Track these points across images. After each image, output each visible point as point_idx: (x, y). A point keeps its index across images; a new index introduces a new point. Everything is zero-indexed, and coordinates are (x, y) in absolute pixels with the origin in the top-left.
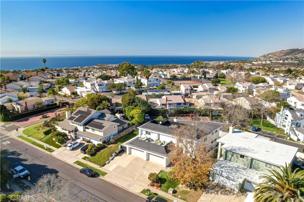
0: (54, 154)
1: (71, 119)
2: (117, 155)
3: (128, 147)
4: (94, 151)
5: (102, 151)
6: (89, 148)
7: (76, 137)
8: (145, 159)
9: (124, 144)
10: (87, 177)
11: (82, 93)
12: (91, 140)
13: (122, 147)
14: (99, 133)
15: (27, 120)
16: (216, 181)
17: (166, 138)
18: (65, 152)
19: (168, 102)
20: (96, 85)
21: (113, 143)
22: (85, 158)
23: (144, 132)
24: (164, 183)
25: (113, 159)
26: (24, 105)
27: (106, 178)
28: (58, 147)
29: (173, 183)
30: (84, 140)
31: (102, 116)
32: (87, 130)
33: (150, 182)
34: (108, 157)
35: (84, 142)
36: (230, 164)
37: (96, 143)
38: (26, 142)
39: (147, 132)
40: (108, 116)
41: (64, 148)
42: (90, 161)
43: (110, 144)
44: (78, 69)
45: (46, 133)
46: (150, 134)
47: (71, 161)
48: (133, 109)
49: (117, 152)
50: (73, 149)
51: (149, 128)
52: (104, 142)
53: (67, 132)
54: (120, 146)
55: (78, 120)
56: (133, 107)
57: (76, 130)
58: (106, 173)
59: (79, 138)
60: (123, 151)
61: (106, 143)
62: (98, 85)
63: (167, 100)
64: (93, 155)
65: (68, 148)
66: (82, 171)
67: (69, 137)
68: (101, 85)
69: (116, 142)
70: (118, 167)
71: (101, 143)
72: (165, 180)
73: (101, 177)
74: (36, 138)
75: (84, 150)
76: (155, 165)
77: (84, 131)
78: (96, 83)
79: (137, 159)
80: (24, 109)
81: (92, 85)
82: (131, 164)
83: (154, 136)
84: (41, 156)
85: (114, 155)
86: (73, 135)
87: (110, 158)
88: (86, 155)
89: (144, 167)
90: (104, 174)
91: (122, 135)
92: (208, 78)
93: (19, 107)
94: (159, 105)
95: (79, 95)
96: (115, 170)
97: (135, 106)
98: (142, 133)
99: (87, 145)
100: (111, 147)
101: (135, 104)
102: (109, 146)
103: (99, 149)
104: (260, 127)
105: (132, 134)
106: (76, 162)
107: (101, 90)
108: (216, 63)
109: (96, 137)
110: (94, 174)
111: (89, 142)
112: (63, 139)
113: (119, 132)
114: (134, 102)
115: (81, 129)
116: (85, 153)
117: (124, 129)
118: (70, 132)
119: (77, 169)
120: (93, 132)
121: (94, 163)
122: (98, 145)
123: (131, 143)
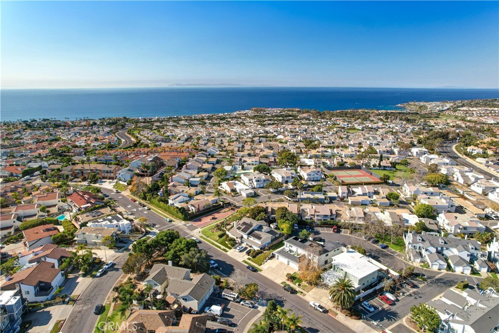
0: (228, 253)
1: (239, 228)
2: (269, 259)
3: (276, 254)
4: (255, 255)
5: (260, 255)
6: (252, 252)
7: (241, 242)
8: (286, 264)
9: (275, 252)
10: (251, 271)
11: (241, 191)
12: (252, 246)
13: (272, 254)
14: (259, 242)
15: (200, 220)
16: (325, 282)
17: (301, 252)
18: (235, 253)
19: (316, 214)
20: (254, 180)
21: (268, 250)
22: (249, 259)
23: (288, 246)
24: (295, 280)
25: (266, 261)
26: (198, 207)
27: (261, 273)
28: (230, 248)
29: (300, 281)
30: (247, 244)
31: (260, 228)
32: (249, 238)
33: (287, 278)
34: (264, 260)
35: (247, 246)
36: (334, 273)
37: (257, 248)
38: (207, 242)
39: (290, 246)
40: (265, 228)
41: (234, 249)
42: (252, 261)
43: (264, 250)
44: (224, 119)
45: (221, 236)
46: (292, 247)
47: (240, 260)
48: (284, 222)
49: (270, 257)
50: (241, 251)
51: (292, 243)
52: (261, 249)
53: (235, 238)
54: (271, 253)
55: (244, 231)
56: (284, 221)
57: (242, 237)
58: (262, 270)
59: (243, 243)
60: (273, 256)
61: (263, 249)
62: (256, 181)
63: (315, 212)
64: (254, 257)
65: (237, 250)
66: (248, 268)
67: (237, 242)
68: (258, 181)
69: (269, 249)
70: (269, 267)
71: (259, 249)
72: (296, 278)
73: (259, 272)
74: (213, 239)
75: (248, 253)
76: (292, 269)
77: (248, 238)
78: (253, 178)
79: (281, 263)
80: (197, 211)
81: (250, 180)
82: (277, 266)
83: (294, 248)
84: (221, 255)
85: (267, 259)
86: (239, 240)
87: (265, 261)
88: (249, 257)
89: (285, 269)
90: (261, 270)
91: (274, 244)
92: (384, 167)
93: (193, 208)
94: (308, 215)
95: (238, 193)
96: (267, 269)
97: (286, 220)
98: (287, 246)
99: (250, 250)
100: (266, 253)
101: (286, 218)
102: (265, 252)
103: (258, 253)
104: (388, 245)
105: (281, 244)
106: (244, 261)
107: (258, 186)
108: (438, 106)
109: (256, 244)
110: (255, 270)
111: (251, 247)
112: (233, 243)
113: (272, 240)
114: (285, 216)
115: (245, 237)
116: (249, 255)
117: (276, 238)
118: (237, 238)
119: (245, 266)
120: (254, 240)
121: (255, 262)
122: (257, 250)
123: (279, 252)
